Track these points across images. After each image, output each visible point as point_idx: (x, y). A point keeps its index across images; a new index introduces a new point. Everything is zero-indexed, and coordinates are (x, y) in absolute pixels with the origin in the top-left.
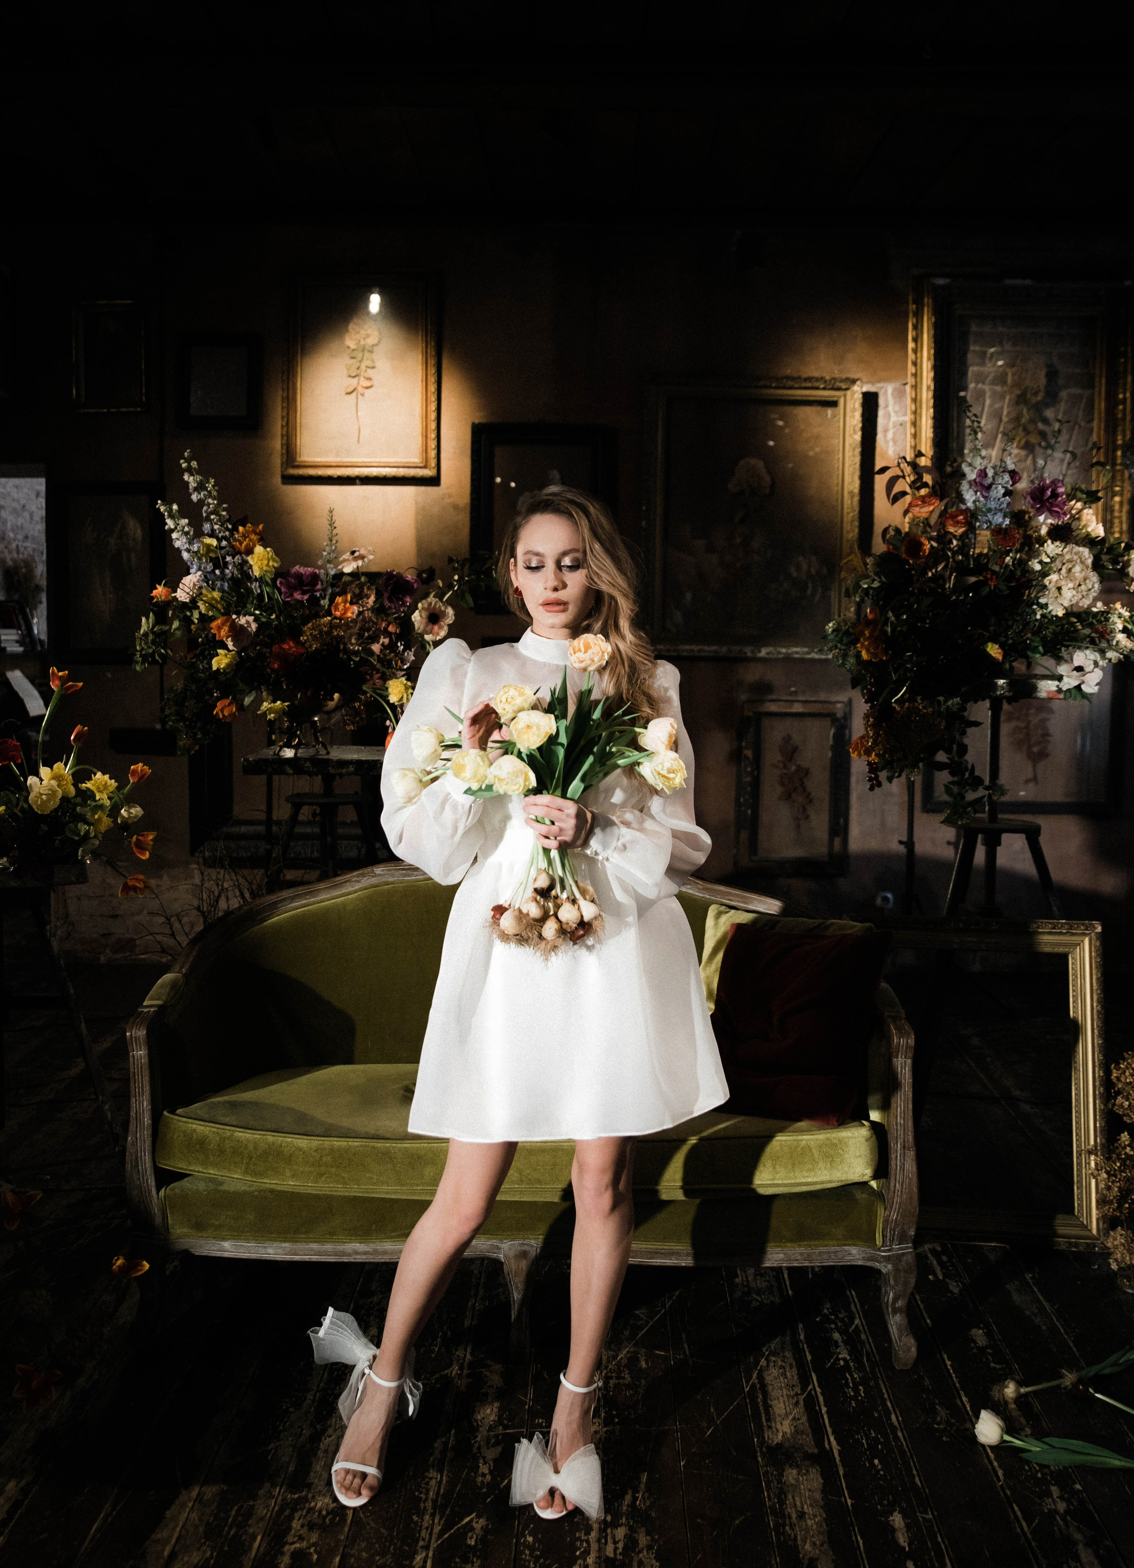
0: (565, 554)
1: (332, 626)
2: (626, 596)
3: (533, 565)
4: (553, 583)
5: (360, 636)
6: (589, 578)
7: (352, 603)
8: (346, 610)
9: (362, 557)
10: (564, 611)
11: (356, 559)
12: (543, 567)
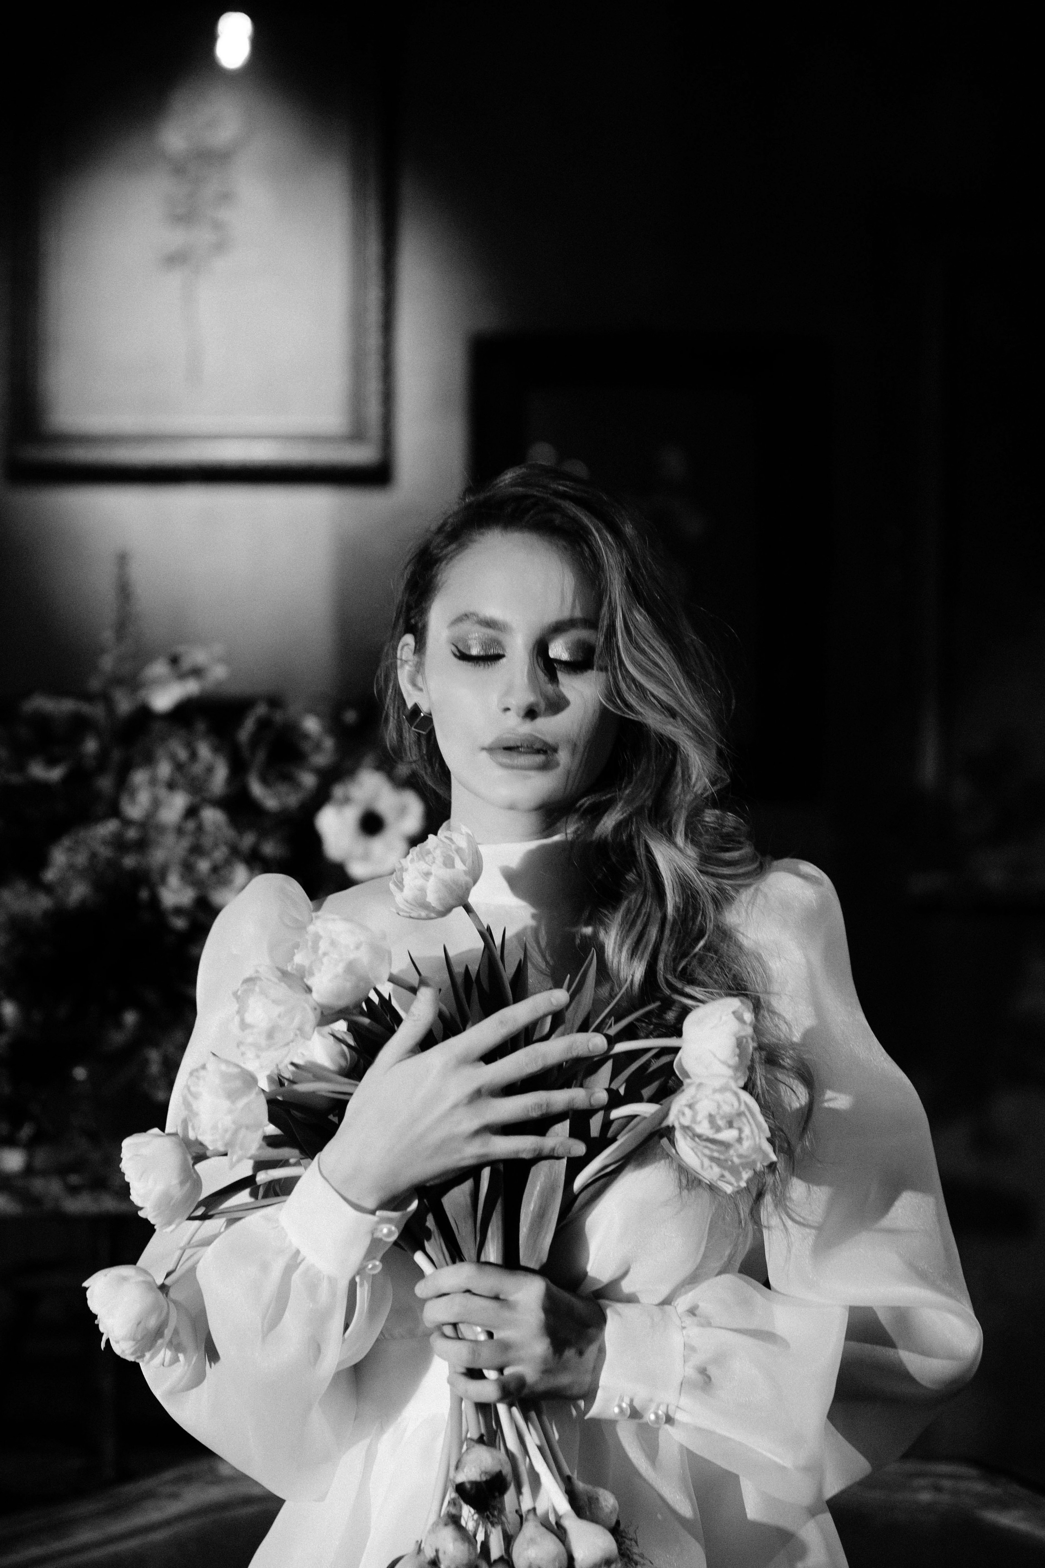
0: (558, 628)
1: (120, 844)
2: (700, 740)
3: (475, 652)
4: (523, 697)
5: (188, 870)
6: (613, 693)
7: (171, 786)
8: (156, 804)
9: (197, 672)
10: (545, 767)
11: (182, 676)
12: (498, 657)
